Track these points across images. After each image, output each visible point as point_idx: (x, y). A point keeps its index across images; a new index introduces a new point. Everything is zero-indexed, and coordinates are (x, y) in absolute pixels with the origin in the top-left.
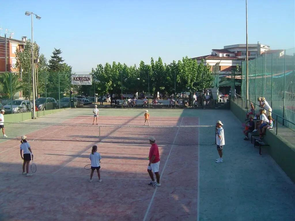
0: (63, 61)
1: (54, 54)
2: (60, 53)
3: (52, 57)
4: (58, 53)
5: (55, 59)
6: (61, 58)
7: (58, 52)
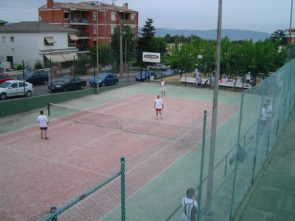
0: (155, 29)
1: (147, 23)
2: (152, 22)
3: (145, 26)
4: (150, 23)
5: (147, 28)
6: (153, 27)
7: (151, 21)
